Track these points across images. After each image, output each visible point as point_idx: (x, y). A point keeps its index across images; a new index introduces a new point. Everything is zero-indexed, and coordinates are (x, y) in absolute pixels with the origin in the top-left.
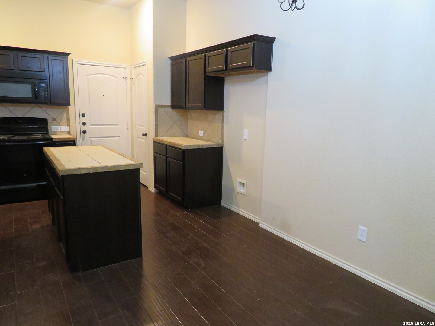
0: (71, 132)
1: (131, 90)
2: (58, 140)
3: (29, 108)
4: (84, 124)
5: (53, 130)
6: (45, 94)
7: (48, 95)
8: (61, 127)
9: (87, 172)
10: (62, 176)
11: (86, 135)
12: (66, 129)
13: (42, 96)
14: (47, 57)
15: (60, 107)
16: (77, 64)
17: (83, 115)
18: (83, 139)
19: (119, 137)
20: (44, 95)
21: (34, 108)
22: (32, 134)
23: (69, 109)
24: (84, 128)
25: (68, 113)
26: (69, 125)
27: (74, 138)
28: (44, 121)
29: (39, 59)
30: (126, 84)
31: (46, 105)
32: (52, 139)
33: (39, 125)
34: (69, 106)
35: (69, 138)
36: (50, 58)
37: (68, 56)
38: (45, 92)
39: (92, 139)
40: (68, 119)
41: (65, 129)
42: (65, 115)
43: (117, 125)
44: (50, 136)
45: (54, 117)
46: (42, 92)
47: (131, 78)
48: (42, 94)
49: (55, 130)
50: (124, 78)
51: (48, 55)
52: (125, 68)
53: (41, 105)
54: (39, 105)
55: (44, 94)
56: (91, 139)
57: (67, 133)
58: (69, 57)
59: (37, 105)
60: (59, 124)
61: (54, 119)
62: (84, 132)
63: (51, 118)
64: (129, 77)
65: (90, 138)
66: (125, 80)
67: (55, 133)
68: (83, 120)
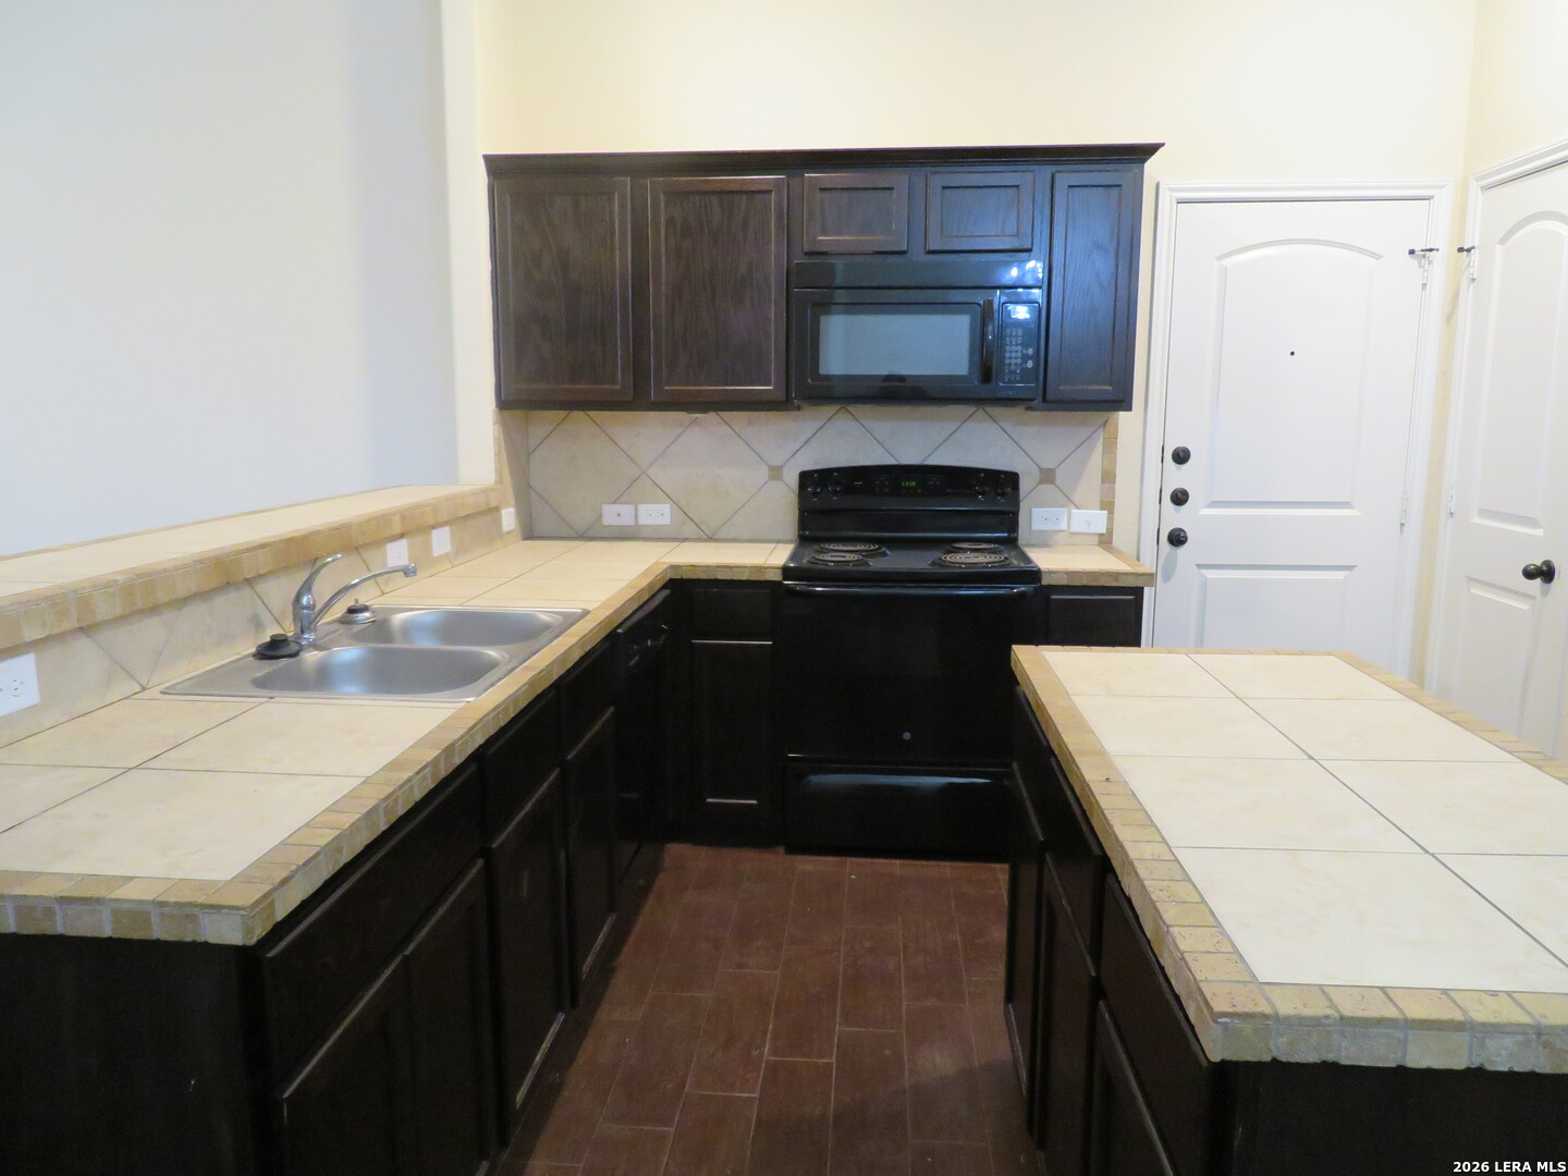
0: (1117, 541)
1: (1450, 318)
2: (1064, 582)
3: (949, 427)
4: (1180, 498)
5: (1036, 526)
6: (1025, 358)
7: (1037, 364)
8: (1074, 511)
9: (1459, 1063)
10: (1224, 1063)
11: (1183, 551)
12: (1094, 519)
13: (1013, 367)
14: (1050, 176)
15: (1079, 415)
16: (1178, 204)
17: (1181, 457)
19: (1350, 568)
20: (1019, 361)
21: (969, 425)
22: (949, 545)
23: (1116, 428)
24: (1175, 518)
25: (1111, 446)
26: (1108, 505)
27: (1139, 575)
28: (1004, 484)
29: (1011, 191)
30: (1424, 285)
31: (1018, 412)
32: (1034, 575)
33: (981, 503)
34: (1122, 415)
35: (1116, 575)
36: (1064, 180)
37: (1144, 161)
38: (1025, 345)
39: (1210, 574)
40: (1108, 477)
41: (1086, 520)
42: (1096, 459)
43: (1346, 505)
44: (1028, 560)
45: (1049, 465)
46: (1014, 348)
47: (1461, 250)
48: (1015, 355)
49: (1049, 527)
50: (1412, 252)
51: (1054, 168)
52: (1432, 198)
53: (995, 411)
54: (990, 409)
55: (1019, 354)
56: (1204, 571)
57: (1096, 539)
58: (1151, 166)
59: (981, 413)
60: (1069, 501)
61: (1047, 476)
62: (1177, 539)
63: (1036, 470)
64: (1444, 242)
65: (1200, 566)
66: (1420, 266)
67: (1044, 542)
68: (1178, 477)
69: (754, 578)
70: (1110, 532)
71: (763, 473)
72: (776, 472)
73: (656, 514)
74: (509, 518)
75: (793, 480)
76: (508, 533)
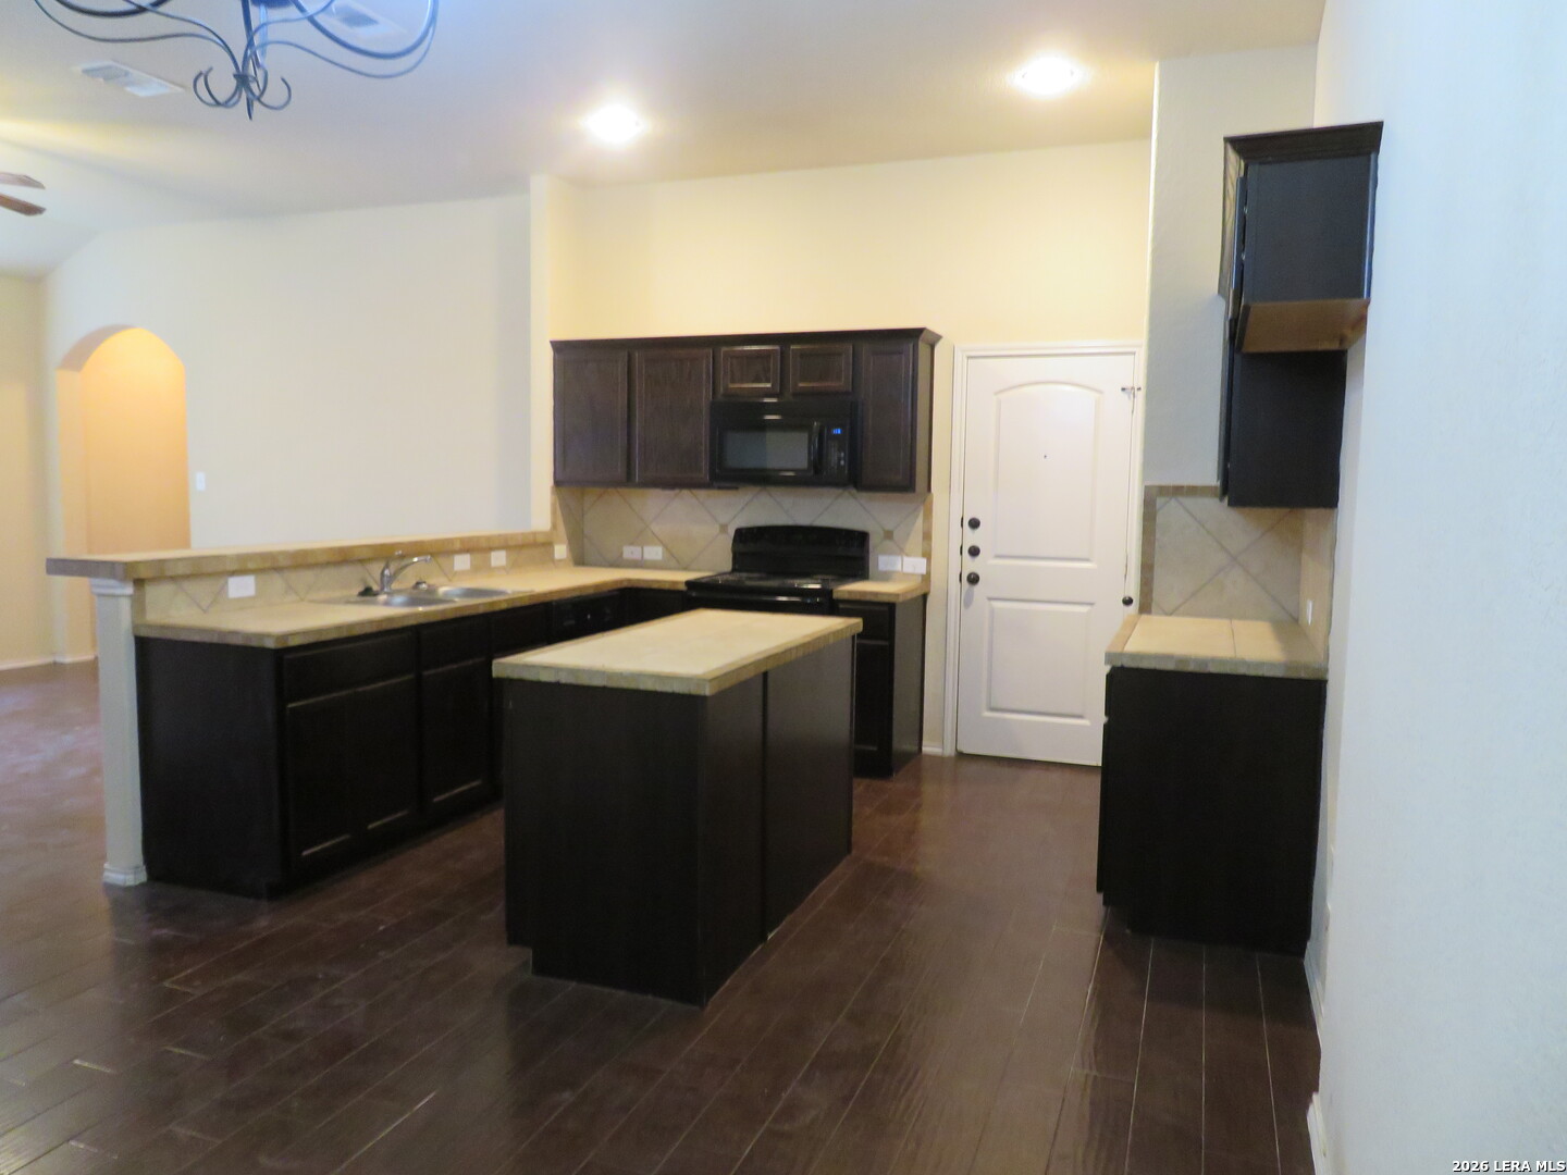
0: (934, 579)
4: (974, 552)
5: (882, 567)
6: (839, 459)
8: (906, 559)
11: (977, 588)
12: (920, 565)
16: (969, 357)
17: (974, 524)
18: (967, 601)
19: (1091, 604)
23: (932, 502)
24: (972, 565)
25: (928, 515)
26: (927, 555)
28: (861, 538)
30: (1132, 411)
33: (840, 551)
39: (996, 604)
40: (927, 536)
41: (913, 565)
42: (920, 522)
43: (1085, 560)
45: (889, 527)
49: (889, 568)
50: (1123, 389)
52: (1134, 353)
56: (993, 602)
57: (920, 577)
60: (901, 551)
61: (889, 535)
62: (974, 579)
63: (882, 533)
64: (1142, 384)
65: (990, 599)
66: (1129, 399)
67: (888, 577)
68: (972, 538)
69: (672, 588)
70: (929, 573)
71: (716, 529)
72: (724, 528)
73: (654, 553)
74: (561, 551)
75: (732, 532)
76: (560, 561)
